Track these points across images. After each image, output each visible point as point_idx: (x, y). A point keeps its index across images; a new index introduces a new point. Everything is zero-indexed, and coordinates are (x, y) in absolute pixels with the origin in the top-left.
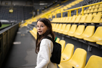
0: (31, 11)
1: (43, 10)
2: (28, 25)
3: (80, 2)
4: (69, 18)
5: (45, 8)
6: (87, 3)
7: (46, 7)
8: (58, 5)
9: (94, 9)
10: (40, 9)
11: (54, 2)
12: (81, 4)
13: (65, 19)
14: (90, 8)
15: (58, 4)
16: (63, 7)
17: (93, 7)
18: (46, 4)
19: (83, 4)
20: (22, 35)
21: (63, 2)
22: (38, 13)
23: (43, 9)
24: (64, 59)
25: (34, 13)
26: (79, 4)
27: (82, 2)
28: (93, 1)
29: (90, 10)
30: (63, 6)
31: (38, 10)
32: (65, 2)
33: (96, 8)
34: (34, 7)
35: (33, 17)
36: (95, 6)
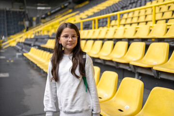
0: (22, 20)
1: (44, 18)
2: (18, 43)
3: (107, 7)
4: (94, 32)
5: (47, 16)
6: (119, 8)
7: (49, 14)
8: (70, 11)
9: (132, 18)
10: (38, 16)
11: (64, 5)
12: (110, 10)
13: (89, 32)
14: (125, 16)
15: (70, 9)
16: (78, 14)
17: (131, 15)
18: (49, 8)
19: (113, 10)
20: (8, 61)
21: (77, 6)
22: (34, 23)
23: (43, 16)
24: (100, 98)
25: (27, 23)
26: (106, 9)
27: (110, 7)
28: (128, 6)
29: (126, 19)
30: (78, 12)
31: (35, 19)
32: (80, 6)
33: (136, 17)
34: (27, 12)
35: (25, 31)
36: (133, 14)
